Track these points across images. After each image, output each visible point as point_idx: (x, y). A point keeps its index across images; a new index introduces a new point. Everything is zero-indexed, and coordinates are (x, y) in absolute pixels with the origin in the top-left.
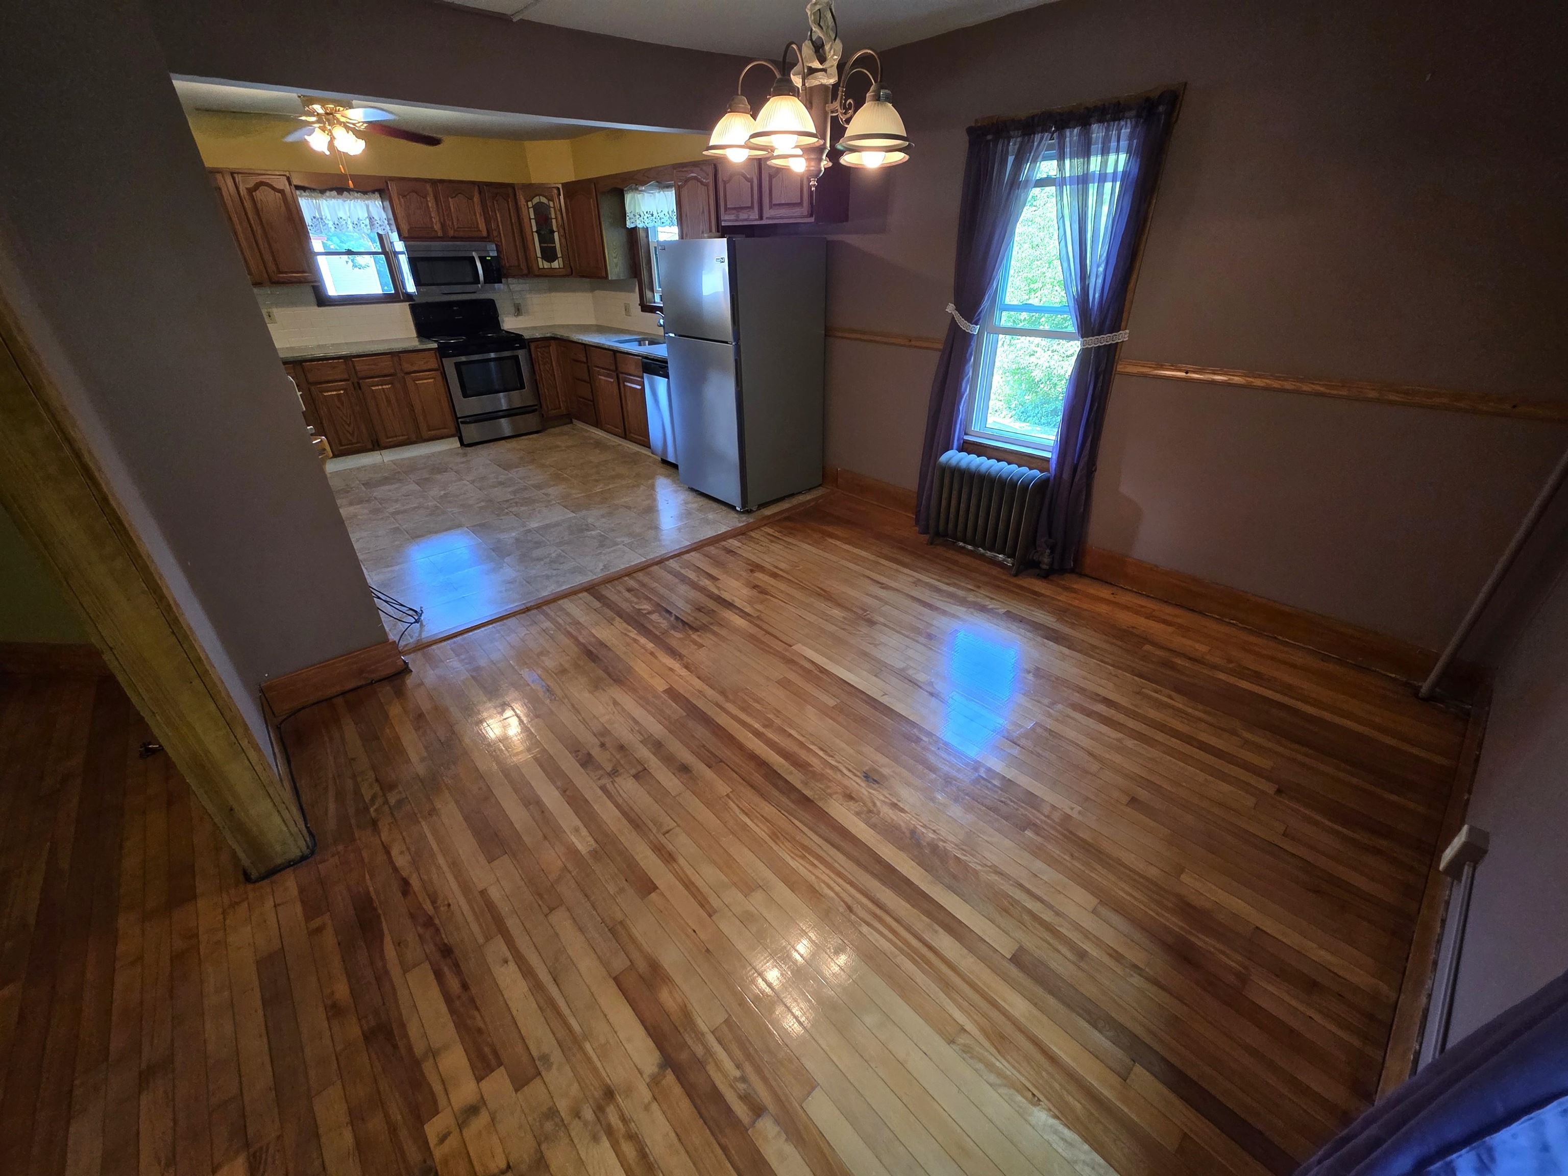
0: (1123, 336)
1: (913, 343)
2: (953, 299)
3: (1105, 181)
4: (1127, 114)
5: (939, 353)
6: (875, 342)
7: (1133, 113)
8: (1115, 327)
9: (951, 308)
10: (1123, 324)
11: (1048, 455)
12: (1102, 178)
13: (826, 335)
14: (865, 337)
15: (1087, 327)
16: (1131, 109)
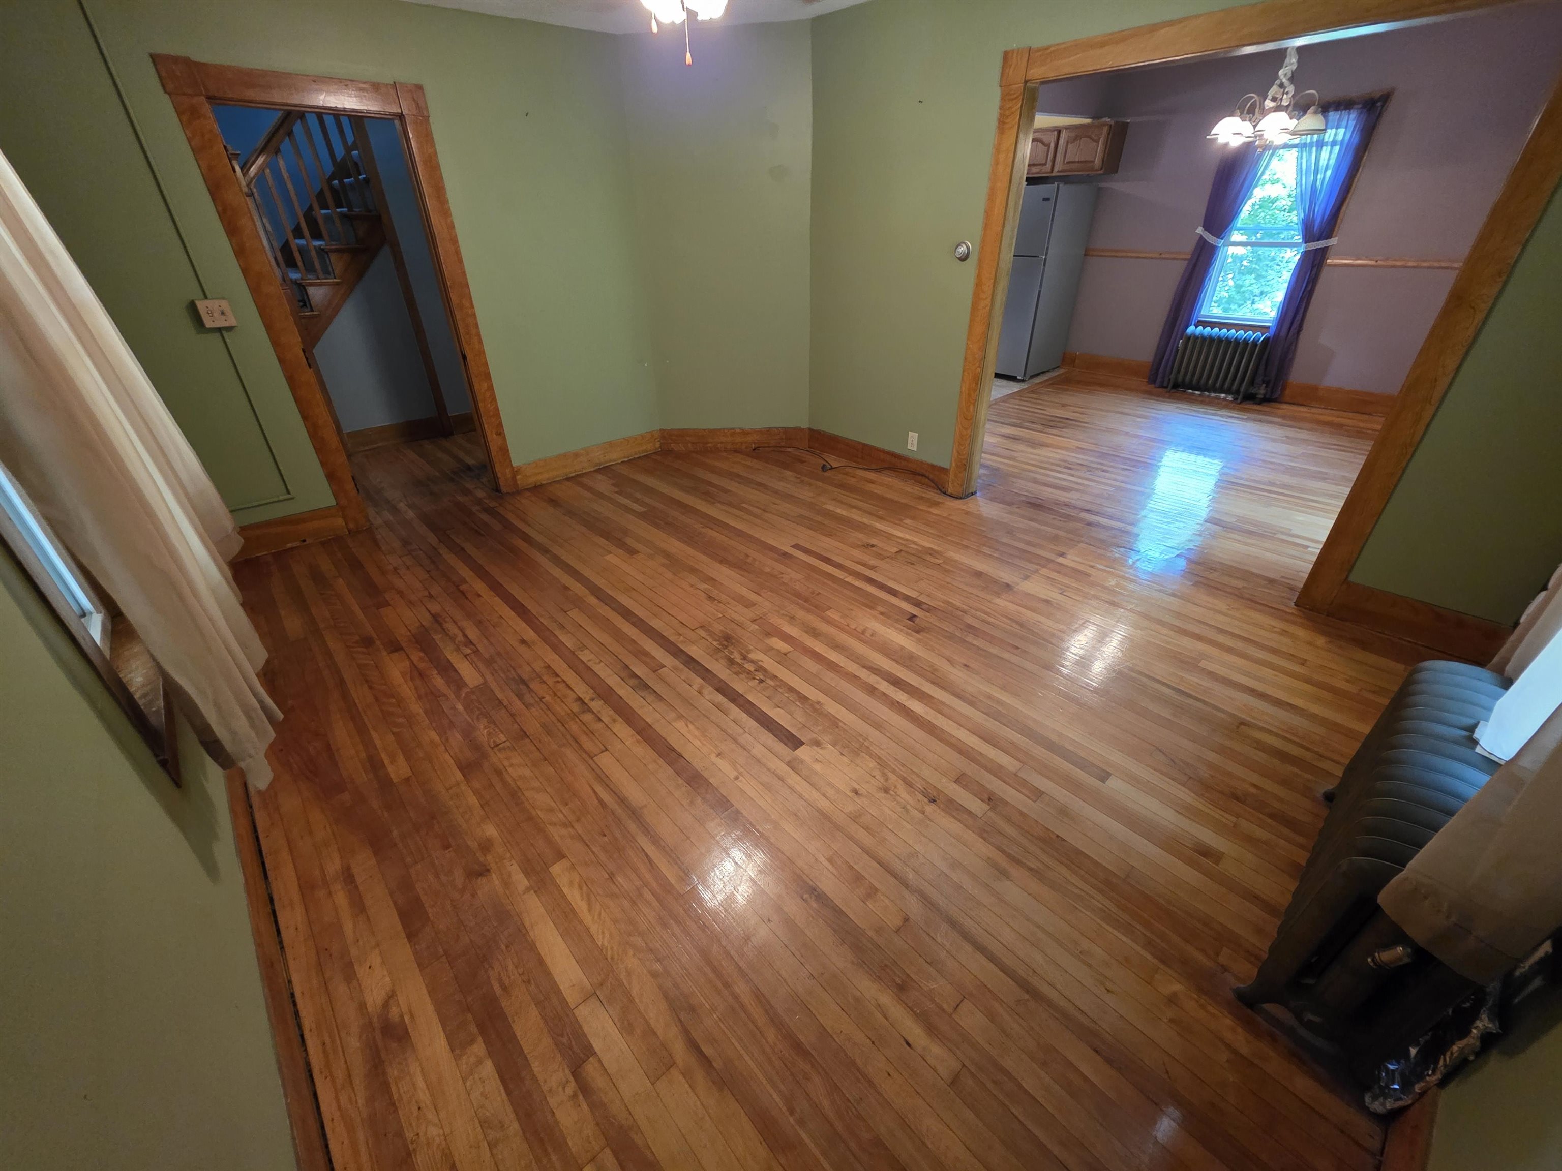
0: (1333, 241)
1: (1163, 256)
2: (1202, 224)
3: (1335, 145)
4: (1356, 106)
5: (1186, 262)
6: (1127, 257)
7: (1360, 106)
8: (1329, 236)
9: (1200, 230)
10: (1334, 235)
11: (1270, 325)
12: (1334, 143)
13: (1085, 255)
14: (1120, 254)
15: (1309, 235)
16: (1358, 103)
